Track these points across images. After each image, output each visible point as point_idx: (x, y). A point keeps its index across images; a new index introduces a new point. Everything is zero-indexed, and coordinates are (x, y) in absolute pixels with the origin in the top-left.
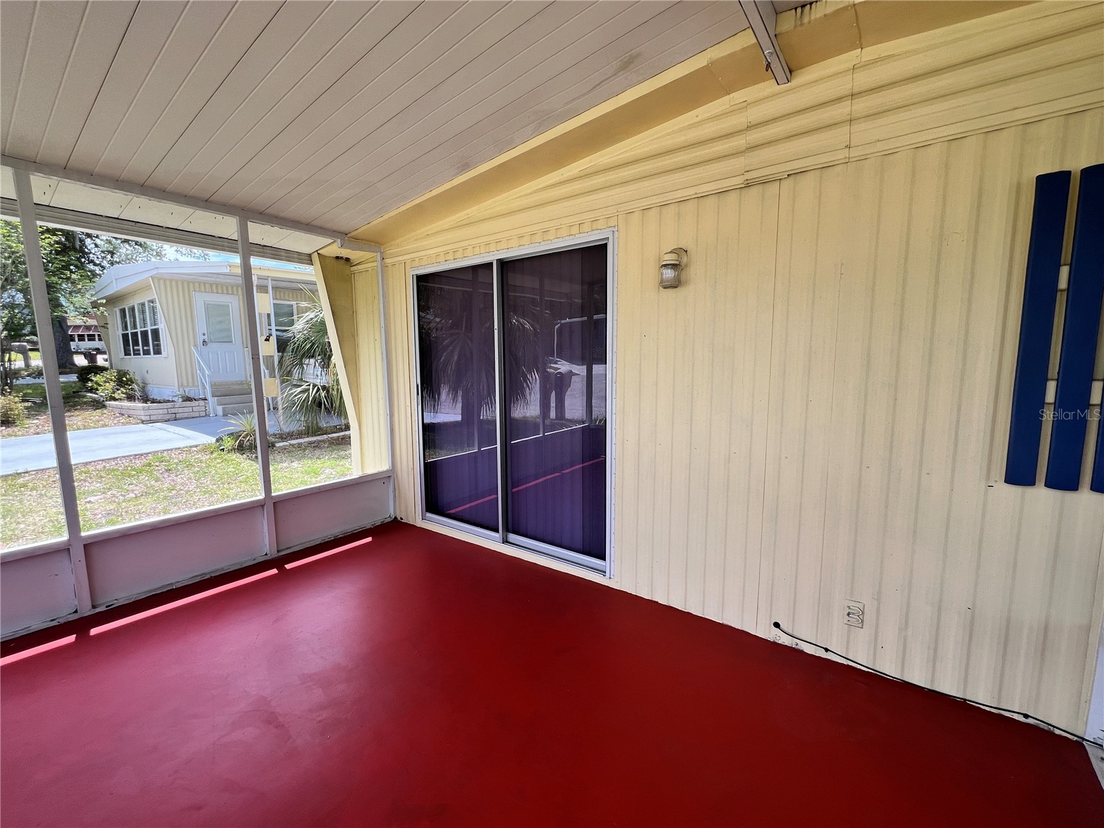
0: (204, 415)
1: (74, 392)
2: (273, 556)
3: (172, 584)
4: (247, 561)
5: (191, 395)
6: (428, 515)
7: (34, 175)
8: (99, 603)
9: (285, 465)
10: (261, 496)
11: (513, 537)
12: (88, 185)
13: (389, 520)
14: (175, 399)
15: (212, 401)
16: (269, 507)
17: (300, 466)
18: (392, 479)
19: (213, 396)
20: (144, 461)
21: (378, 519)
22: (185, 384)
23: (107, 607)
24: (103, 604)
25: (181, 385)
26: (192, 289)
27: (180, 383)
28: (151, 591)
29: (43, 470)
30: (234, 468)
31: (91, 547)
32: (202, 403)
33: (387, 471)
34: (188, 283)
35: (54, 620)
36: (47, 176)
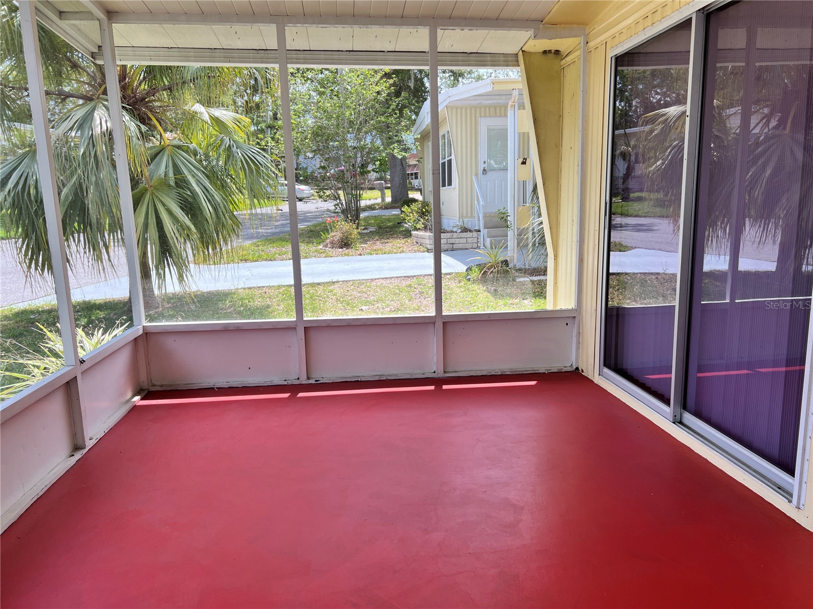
0: (476, 247)
1: (398, 223)
2: (439, 376)
3: (359, 376)
4: (418, 374)
5: (469, 226)
6: (606, 371)
7: (288, 26)
8: (313, 377)
9: (517, 301)
10: (432, 313)
11: (689, 418)
12: (319, 25)
13: (569, 369)
14: (455, 230)
15: (484, 232)
16: (439, 325)
17: (531, 303)
18: (577, 319)
19: (485, 228)
20: (408, 282)
21: (555, 365)
22: (465, 215)
23: (316, 381)
24: (315, 378)
25: (461, 216)
26: (478, 115)
27: (461, 213)
28: (344, 378)
29: (347, 281)
30: (471, 298)
31: (310, 329)
32: (475, 234)
33: (572, 310)
34: (476, 108)
35: (286, 380)
36: (294, 25)
